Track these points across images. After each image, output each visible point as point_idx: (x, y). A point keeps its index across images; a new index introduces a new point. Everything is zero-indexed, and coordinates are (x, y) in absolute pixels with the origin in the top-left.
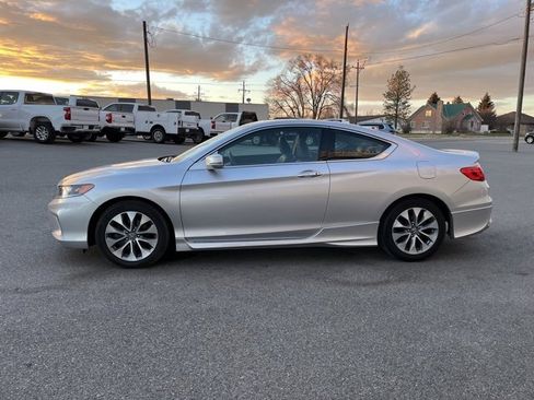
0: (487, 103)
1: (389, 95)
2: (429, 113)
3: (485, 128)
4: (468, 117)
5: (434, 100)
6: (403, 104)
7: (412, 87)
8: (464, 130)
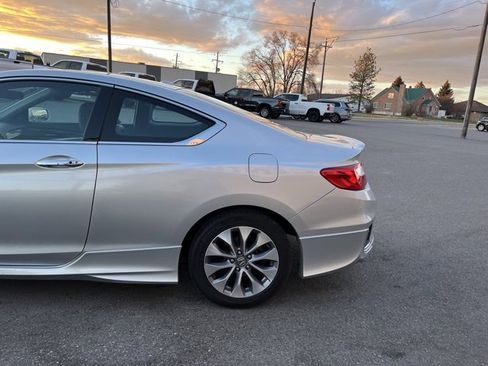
1: (355, 76)
2: (391, 95)
3: (442, 113)
4: (427, 102)
5: (399, 84)
6: (368, 85)
7: (378, 69)
8: (422, 114)
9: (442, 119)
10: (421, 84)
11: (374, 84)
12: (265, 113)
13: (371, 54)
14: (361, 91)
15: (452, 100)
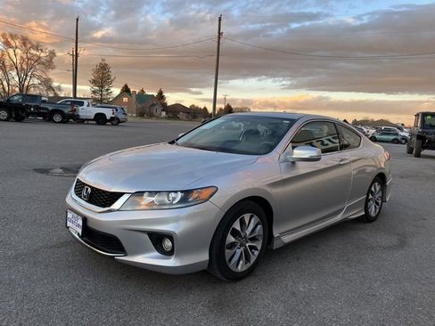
0: (161, 96)
1: (94, 82)
2: (125, 99)
3: (164, 114)
4: (153, 105)
5: (126, 90)
6: (107, 90)
7: (112, 78)
8: (151, 115)
9: (165, 118)
10: (143, 91)
11: (112, 89)
12: (58, 118)
13: (107, 65)
14: (101, 95)
15: (166, 104)
